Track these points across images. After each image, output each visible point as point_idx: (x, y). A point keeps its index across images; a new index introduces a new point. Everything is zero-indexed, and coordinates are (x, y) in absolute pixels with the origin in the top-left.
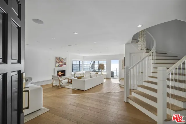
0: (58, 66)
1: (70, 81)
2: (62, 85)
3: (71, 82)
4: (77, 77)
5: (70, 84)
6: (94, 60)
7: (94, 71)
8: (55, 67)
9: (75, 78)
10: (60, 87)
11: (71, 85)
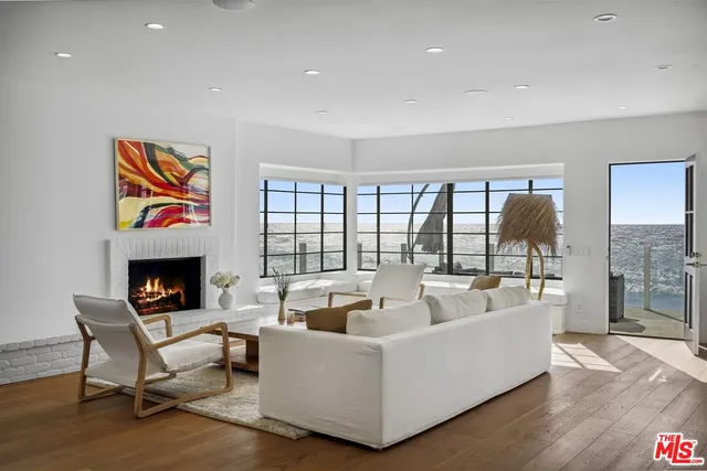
0: (139, 225)
1: (238, 350)
2: (164, 386)
3: (248, 367)
4: (299, 316)
5: (235, 378)
6: (449, 173)
7: (449, 269)
8: (116, 226)
9: (285, 327)
10: (147, 404)
11: (245, 389)
